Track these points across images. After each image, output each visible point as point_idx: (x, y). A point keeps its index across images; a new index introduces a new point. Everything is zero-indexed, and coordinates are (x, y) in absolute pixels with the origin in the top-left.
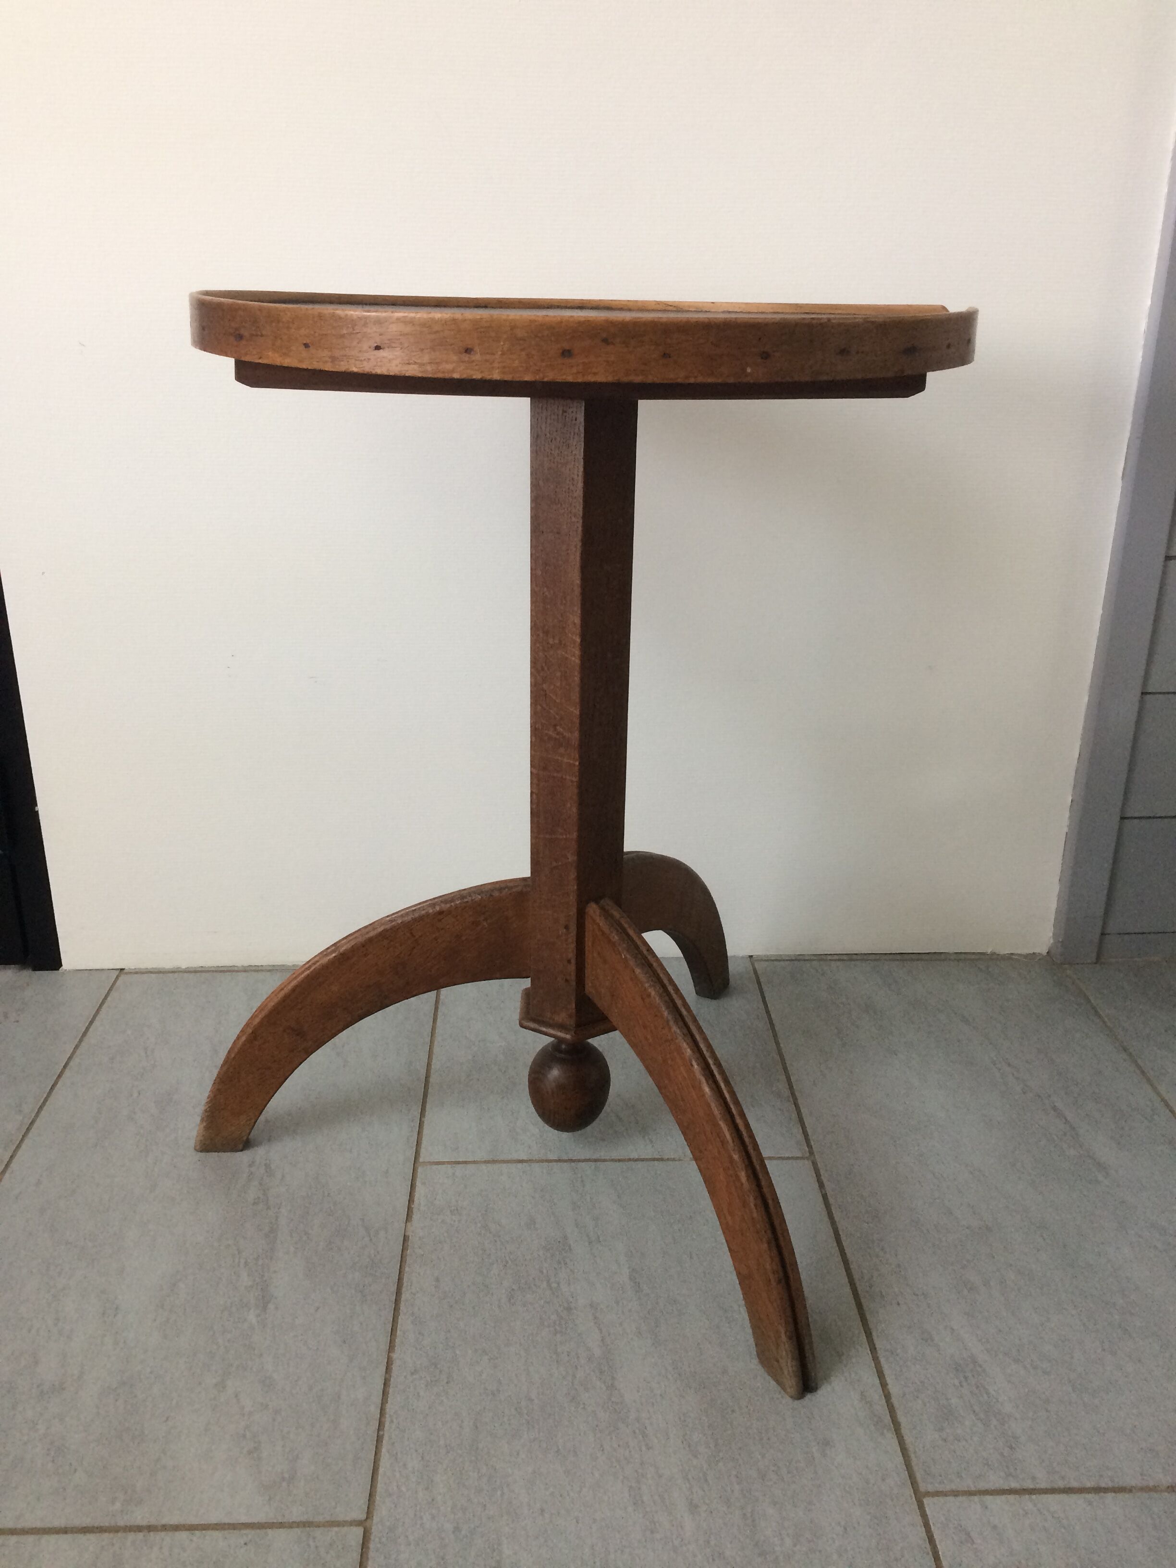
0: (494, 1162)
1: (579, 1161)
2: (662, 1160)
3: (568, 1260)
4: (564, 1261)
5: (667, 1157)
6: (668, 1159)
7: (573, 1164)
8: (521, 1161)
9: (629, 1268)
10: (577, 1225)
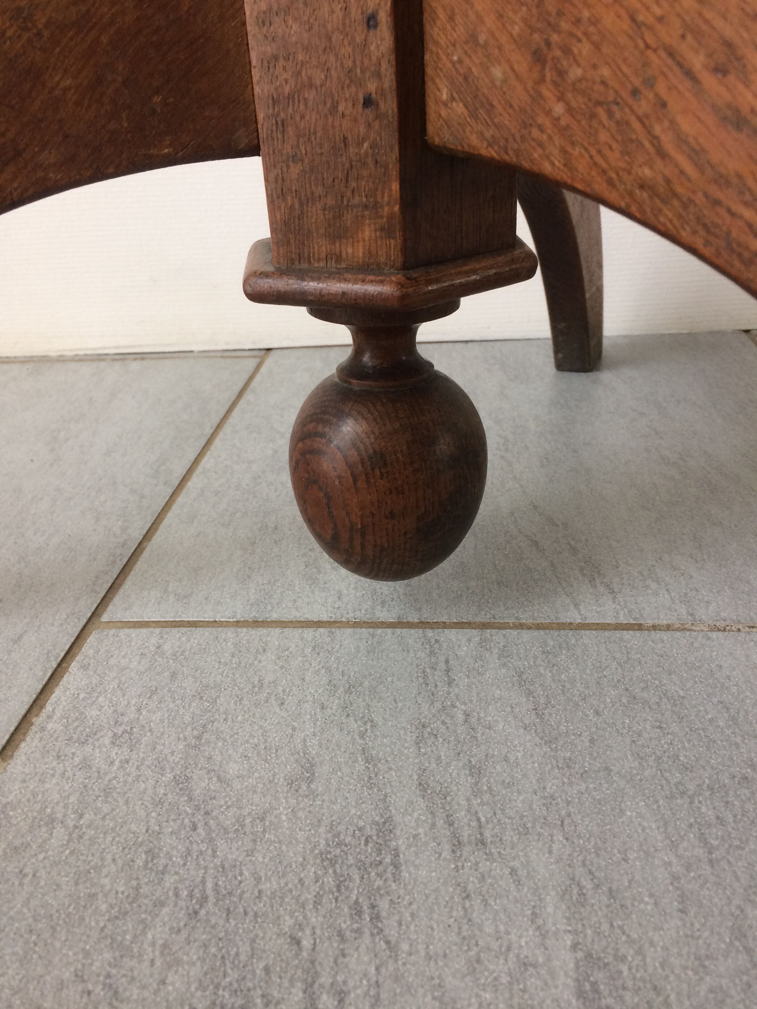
0: (256, 624)
1: (445, 626)
2: (640, 627)
3: (384, 905)
4: (373, 907)
5: (650, 622)
6: (655, 628)
7: (430, 633)
8: (319, 624)
9: (575, 947)
10: (423, 786)
